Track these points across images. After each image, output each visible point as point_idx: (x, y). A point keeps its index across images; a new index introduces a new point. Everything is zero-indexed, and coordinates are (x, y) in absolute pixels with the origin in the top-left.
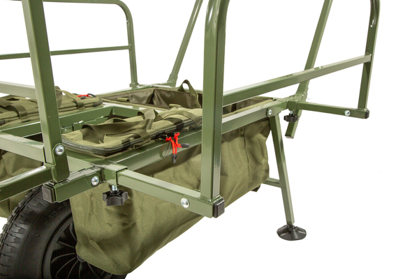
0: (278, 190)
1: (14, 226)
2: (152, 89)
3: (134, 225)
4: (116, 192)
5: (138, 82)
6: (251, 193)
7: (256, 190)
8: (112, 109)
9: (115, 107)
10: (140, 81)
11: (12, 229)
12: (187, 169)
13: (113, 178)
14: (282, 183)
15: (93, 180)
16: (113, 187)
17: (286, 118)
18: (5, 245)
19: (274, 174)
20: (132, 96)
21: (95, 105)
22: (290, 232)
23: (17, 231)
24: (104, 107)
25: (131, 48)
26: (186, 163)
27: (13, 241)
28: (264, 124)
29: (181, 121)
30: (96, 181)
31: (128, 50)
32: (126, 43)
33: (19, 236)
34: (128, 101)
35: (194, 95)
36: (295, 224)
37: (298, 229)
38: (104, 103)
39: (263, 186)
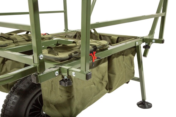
0: (138, 83)
1: (12, 96)
2: (76, 32)
3: (73, 97)
4: (66, 79)
5: (68, 29)
6: (125, 84)
7: (127, 83)
8: (58, 41)
9: (59, 40)
10: (69, 28)
11: (11, 97)
12: (97, 70)
13: (66, 72)
14: (141, 80)
15: (56, 73)
16: (65, 77)
17: (144, 47)
18: (7, 105)
19: (137, 75)
20: (66, 35)
21: (50, 39)
22: (144, 104)
23: (13, 98)
24: (54, 39)
25: (65, 12)
26: (97, 67)
27: (12, 103)
28: (133, 49)
29: (96, 46)
30: (57, 74)
31: (63, 13)
32: (63, 10)
33: (14, 101)
34: (65, 37)
35: (97, 35)
36: (146, 101)
37: (148, 103)
38: (54, 38)
39: (131, 81)
